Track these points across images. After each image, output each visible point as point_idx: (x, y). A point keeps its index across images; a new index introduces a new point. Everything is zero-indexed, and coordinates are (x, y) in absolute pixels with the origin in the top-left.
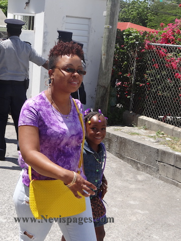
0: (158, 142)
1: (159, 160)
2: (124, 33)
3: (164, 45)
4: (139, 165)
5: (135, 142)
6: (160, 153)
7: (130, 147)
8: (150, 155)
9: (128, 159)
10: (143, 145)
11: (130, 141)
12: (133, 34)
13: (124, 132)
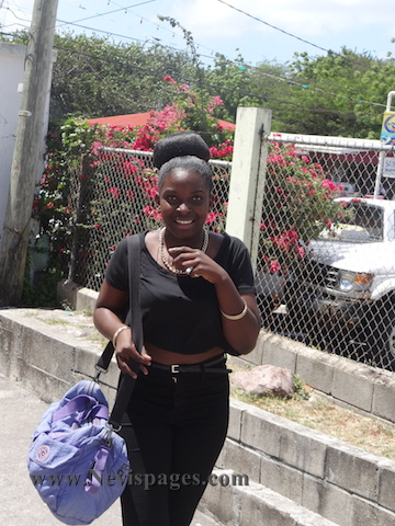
0: (85, 335)
1: (76, 369)
2: (62, 128)
3: (138, 152)
4: (48, 382)
5: (44, 337)
6: (77, 354)
7: (36, 346)
8: (64, 361)
9: (34, 370)
10: (55, 341)
11: (38, 334)
12: (77, 130)
13: (41, 320)
